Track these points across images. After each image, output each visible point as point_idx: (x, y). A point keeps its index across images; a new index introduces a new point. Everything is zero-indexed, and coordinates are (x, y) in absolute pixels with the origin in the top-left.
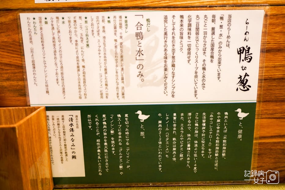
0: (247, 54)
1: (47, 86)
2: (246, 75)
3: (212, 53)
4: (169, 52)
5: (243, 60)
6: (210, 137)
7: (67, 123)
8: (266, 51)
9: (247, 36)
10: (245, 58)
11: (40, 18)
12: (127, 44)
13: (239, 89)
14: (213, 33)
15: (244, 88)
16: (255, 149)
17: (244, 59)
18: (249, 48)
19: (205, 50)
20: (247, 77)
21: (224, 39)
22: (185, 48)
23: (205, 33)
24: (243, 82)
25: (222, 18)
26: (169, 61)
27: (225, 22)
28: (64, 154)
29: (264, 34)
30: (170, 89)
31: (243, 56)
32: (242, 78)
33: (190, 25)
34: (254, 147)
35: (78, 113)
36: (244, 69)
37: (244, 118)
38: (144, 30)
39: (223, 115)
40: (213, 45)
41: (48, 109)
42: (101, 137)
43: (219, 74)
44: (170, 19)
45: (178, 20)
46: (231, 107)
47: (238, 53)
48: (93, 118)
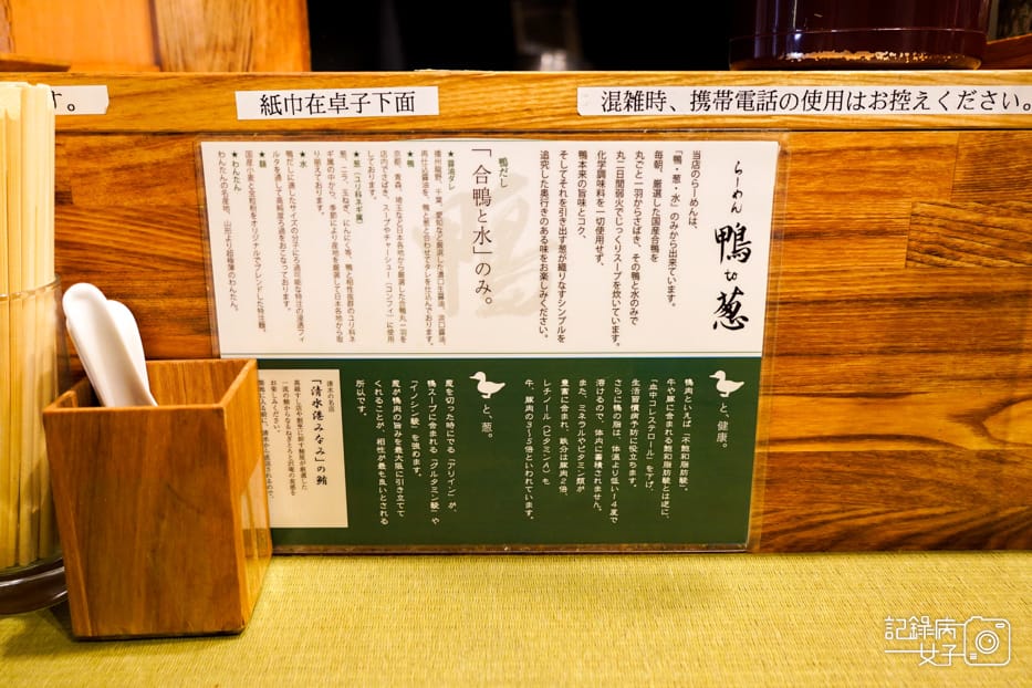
0: (738, 243)
1: (261, 310)
2: (737, 291)
3: (655, 239)
4: (553, 237)
5: (729, 258)
6: (651, 437)
7: (307, 398)
8: (783, 235)
9: (739, 201)
10: (735, 251)
11: (249, 154)
12: (453, 216)
13: (719, 325)
14: (658, 194)
15: (732, 322)
16: (760, 469)
17: (731, 254)
18: (744, 229)
19: (637, 231)
20: (738, 298)
21: (683, 208)
22: (591, 227)
23: (639, 193)
24: (729, 309)
25: (677, 159)
26: (553, 257)
27: (685, 169)
28: (297, 471)
29: (779, 196)
30: (553, 323)
31: (729, 247)
32: (728, 299)
33: (602, 174)
34: (756, 464)
35: (334, 375)
36: (731, 277)
37: (731, 394)
38: (493, 184)
39: (681, 386)
40: (656, 221)
41: (264, 364)
42: (388, 434)
43: (671, 289)
44: (554, 159)
45: (573, 162)
46: (702, 368)
47: (718, 241)
48: (369, 389)
